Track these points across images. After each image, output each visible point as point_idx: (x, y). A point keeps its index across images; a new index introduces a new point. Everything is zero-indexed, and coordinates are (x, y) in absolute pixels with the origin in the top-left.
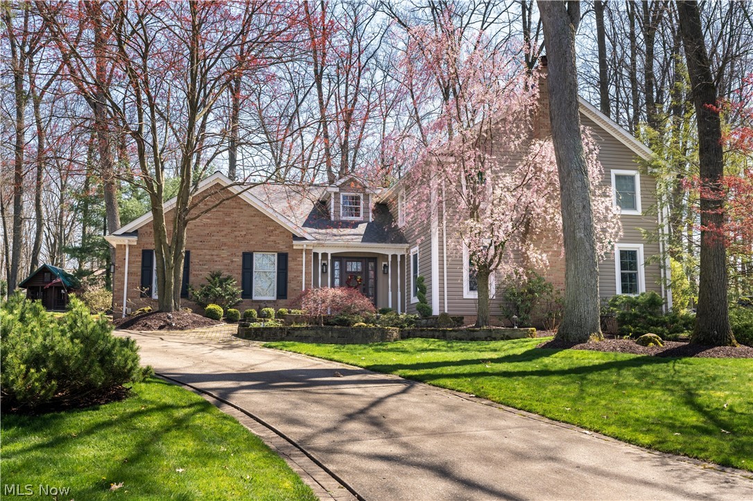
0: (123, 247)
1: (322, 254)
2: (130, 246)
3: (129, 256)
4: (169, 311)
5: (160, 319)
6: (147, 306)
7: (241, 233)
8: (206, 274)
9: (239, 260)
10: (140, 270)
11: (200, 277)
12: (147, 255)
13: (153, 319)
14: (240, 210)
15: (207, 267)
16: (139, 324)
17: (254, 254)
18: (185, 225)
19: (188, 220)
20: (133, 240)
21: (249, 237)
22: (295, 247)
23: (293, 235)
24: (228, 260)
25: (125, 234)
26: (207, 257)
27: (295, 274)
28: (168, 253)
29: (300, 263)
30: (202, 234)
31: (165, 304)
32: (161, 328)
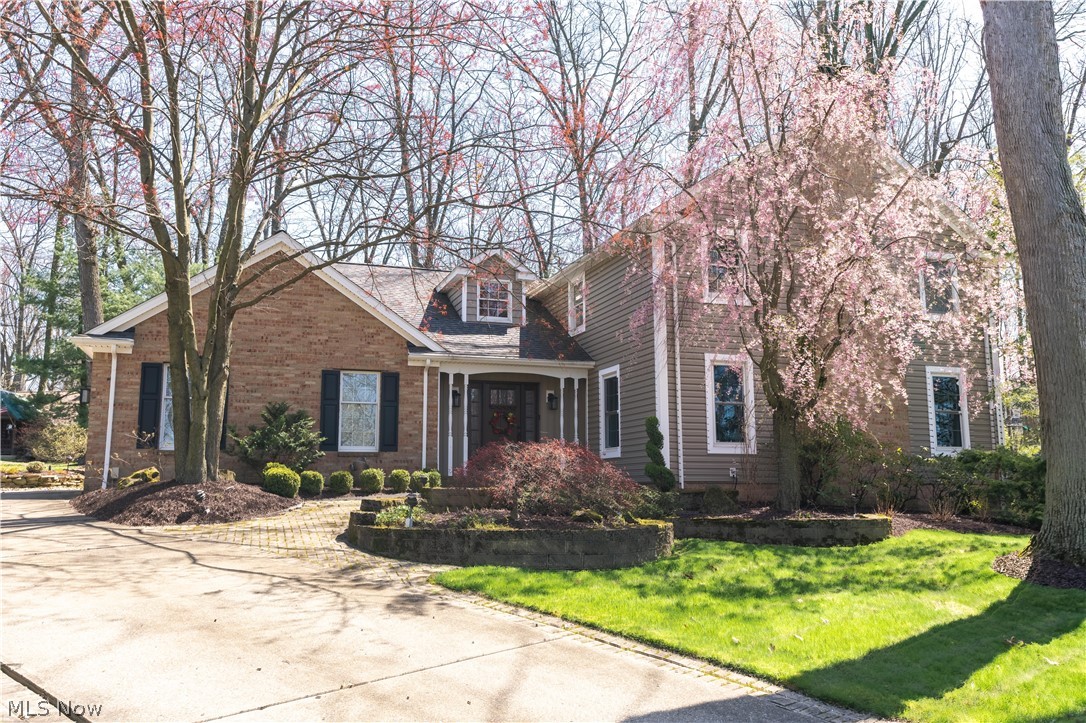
0: (106, 357)
1: (455, 375)
2: (119, 356)
3: (117, 373)
4: (197, 480)
5: (177, 497)
6: (148, 466)
7: (320, 337)
8: (259, 408)
9: (315, 384)
10: (138, 398)
11: (247, 411)
12: (151, 374)
13: (164, 498)
14: (319, 299)
15: (259, 395)
16: (135, 510)
17: (342, 373)
18: (231, 316)
19: (236, 308)
20: (126, 346)
21: (333, 344)
22: (410, 364)
23: (408, 342)
24: (295, 383)
25: (111, 334)
26: (259, 377)
27: (410, 409)
28: (197, 369)
29: (419, 390)
30: (251, 337)
31: (189, 467)
32: (182, 519)
